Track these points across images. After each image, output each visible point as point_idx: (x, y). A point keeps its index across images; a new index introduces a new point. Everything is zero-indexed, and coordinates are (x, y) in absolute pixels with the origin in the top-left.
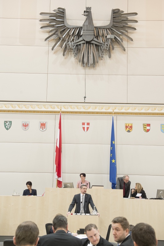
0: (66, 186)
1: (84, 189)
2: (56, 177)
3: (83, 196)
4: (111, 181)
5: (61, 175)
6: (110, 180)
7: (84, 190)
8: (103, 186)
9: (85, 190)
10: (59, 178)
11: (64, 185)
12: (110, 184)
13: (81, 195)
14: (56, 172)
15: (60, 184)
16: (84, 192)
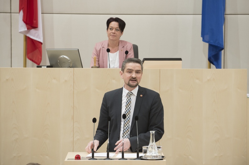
0: (55, 63)
1: (130, 71)
2: (23, 27)
3: (130, 95)
4: (207, 37)
5: (37, 19)
6: (203, 35)
7: (128, 75)
9: (134, 75)
10: (33, 31)
12: (203, 49)
13: (125, 92)
14: (22, 12)
15: (37, 51)
16: (131, 83)
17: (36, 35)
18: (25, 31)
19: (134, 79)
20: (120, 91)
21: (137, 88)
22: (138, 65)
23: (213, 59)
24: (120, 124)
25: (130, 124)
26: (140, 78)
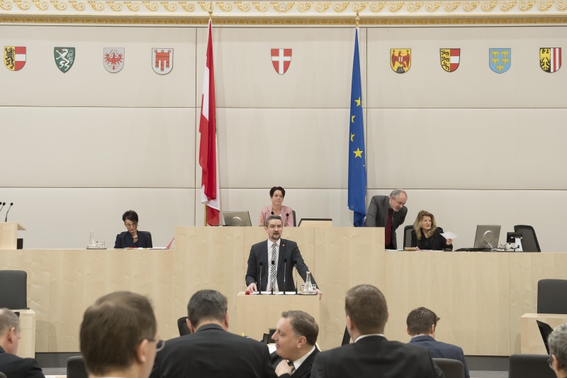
0: (230, 222)
1: (273, 226)
2: (204, 198)
3: (274, 246)
4: (352, 206)
5: (215, 192)
6: (349, 205)
7: (272, 230)
8: (331, 220)
9: (276, 229)
10: (212, 201)
11: (226, 221)
12: (350, 215)
13: (270, 243)
14: (204, 186)
15: (215, 218)
16: (275, 236)
17: (215, 205)
18: (206, 202)
19: (276, 233)
20: (265, 243)
21: (279, 241)
22: (278, 220)
23: (357, 224)
24: (268, 270)
25: (276, 270)
26: (281, 231)
